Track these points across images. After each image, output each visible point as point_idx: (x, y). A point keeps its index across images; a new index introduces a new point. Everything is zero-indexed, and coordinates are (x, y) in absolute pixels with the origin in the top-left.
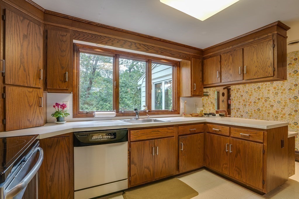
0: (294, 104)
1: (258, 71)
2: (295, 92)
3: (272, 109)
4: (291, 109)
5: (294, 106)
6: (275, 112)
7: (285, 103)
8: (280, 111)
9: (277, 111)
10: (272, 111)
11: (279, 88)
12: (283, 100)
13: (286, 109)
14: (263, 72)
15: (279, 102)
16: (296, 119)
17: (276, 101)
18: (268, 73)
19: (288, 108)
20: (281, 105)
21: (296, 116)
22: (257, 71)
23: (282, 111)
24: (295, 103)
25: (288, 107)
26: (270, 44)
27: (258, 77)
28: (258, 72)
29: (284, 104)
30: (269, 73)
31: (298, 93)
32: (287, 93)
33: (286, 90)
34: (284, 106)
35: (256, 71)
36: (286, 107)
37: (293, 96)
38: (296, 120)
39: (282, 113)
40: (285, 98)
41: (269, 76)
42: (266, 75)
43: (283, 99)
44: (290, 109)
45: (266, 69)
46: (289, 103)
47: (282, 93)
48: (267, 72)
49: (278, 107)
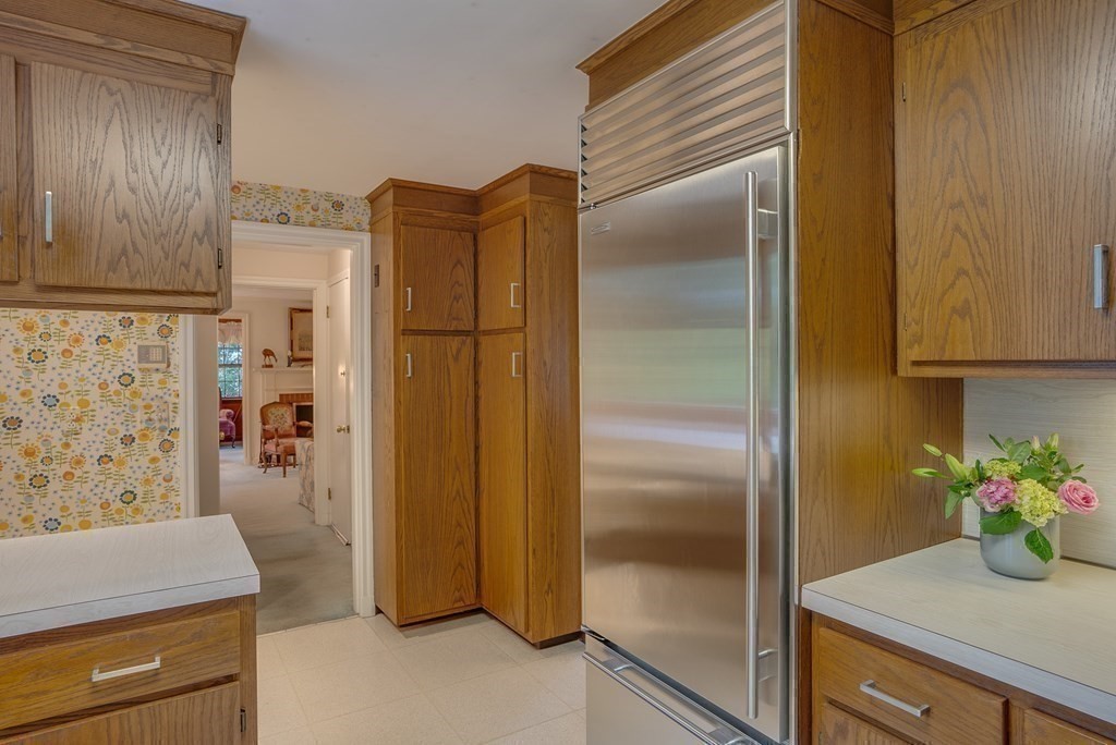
0: (120, 409)
1: (133, 243)
2: (124, 353)
3: (15, 441)
4: (109, 433)
5: (122, 418)
6: (29, 453)
7: (83, 404)
8: (59, 444)
9: (43, 449)
10: (14, 452)
11: (53, 331)
12: (73, 392)
13: (86, 435)
14: (166, 259)
15: (51, 401)
16: (131, 475)
17: (36, 394)
18: (193, 269)
19: (95, 428)
20: (63, 418)
21: (130, 464)
22: (130, 248)
23: (67, 445)
24: (127, 402)
25: (95, 423)
26: (201, 115)
27: (138, 286)
28: (136, 250)
29: (75, 409)
30: (199, 272)
31: (136, 358)
32: (89, 355)
33: (87, 340)
34: (78, 420)
35: (125, 245)
36: (86, 425)
37: (118, 372)
38: (129, 481)
39: (69, 454)
40: (82, 380)
41: (198, 289)
42: (183, 283)
43: (72, 388)
44: (105, 433)
45: (180, 245)
46: (99, 404)
47: (67, 354)
48: (187, 266)
49: (49, 424)
